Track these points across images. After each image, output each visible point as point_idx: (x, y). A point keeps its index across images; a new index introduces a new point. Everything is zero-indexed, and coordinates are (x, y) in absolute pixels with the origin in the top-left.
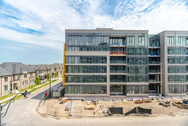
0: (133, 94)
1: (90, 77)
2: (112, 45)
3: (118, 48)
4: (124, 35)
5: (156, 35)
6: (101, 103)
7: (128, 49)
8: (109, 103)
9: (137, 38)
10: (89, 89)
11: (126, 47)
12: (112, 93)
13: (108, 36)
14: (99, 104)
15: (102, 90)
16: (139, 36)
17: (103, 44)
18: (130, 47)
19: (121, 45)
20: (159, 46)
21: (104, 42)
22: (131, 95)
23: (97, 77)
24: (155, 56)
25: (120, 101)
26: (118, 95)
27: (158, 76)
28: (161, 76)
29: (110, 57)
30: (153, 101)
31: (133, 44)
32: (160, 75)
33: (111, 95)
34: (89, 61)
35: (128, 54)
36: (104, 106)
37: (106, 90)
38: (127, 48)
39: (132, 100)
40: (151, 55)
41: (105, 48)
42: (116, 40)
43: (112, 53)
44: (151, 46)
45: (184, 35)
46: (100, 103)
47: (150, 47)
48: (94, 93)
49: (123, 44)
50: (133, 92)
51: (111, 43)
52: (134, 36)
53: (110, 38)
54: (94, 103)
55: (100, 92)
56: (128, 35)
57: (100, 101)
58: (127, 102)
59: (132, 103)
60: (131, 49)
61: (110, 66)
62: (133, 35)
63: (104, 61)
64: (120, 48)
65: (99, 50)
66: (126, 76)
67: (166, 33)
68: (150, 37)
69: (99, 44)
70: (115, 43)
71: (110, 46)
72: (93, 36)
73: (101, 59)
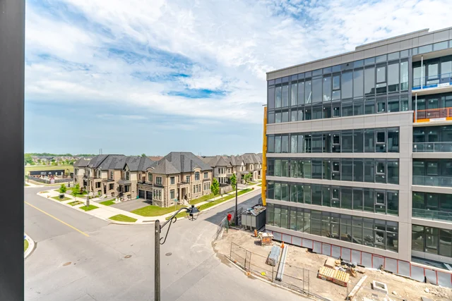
1: (336, 191)
6: (373, 276)
10: (331, 224)
12: (422, 254)
14: (365, 277)
15: (377, 236)
17: (382, 90)
21: (386, 82)
23: (358, 192)
29: (415, 129)
33: (414, 258)
34: (333, 144)
36: (386, 289)
37: (396, 238)
41: (389, 103)
42: (446, 65)
43: (422, 116)
46: (369, 275)
48: (349, 239)
51: (419, 81)
54: (347, 267)
55: (369, 241)
57: (370, 269)
61: (414, 160)
65: (369, 112)
69: (368, 91)
70: (439, 78)
71: (413, 91)
72: (344, 72)
73: (376, 139)
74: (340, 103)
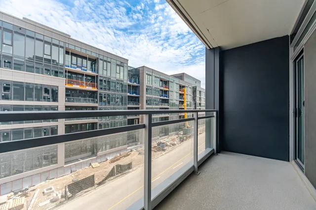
0: (108, 151)
2: (71, 67)
3: (83, 75)
4: (94, 55)
5: (136, 69)
6: (42, 187)
7: (101, 81)
8: (64, 179)
9: (114, 66)
11: (97, 76)
12: (69, 159)
13: (62, 47)
14: (37, 192)
16: (117, 65)
17: (48, 60)
18: (104, 77)
19: (89, 72)
20: (139, 83)
22: (104, 152)
24: (134, 95)
25: (86, 167)
26: (82, 158)
27: (137, 120)
28: (140, 121)
30: (132, 153)
31: (109, 75)
32: (138, 119)
34: (2, 92)
35: (101, 88)
36: (53, 189)
37: (56, 156)
38: (99, 78)
39: (107, 160)
40: (130, 94)
42: (79, 60)
43: (69, 83)
44: (131, 81)
45: (159, 76)
46: (39, 188)
47: (129, 82)
49: (92, 71)
50: (108, 146)
51: (68, 63)
52: (110, 62)
53: (67, 53)
54: (20, 193)
56: (101, 57)
57: (40, 184)
58: (99, 165)
59: (106, 165)
60: (105, 81)
61: (66, 107)
62: (109, 60)
63: (50, 96)
64: (87, 76)
66: (96, 123)
67: (145, 69)
68: (129, 69)
70: (76, 65)
71: (66, 67)
72: (16, 32)
73: (43, 92)
74: (12, 58)
